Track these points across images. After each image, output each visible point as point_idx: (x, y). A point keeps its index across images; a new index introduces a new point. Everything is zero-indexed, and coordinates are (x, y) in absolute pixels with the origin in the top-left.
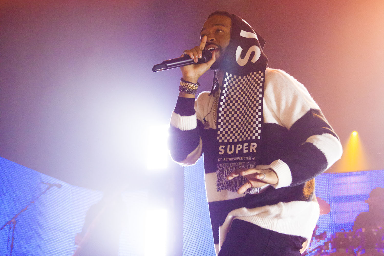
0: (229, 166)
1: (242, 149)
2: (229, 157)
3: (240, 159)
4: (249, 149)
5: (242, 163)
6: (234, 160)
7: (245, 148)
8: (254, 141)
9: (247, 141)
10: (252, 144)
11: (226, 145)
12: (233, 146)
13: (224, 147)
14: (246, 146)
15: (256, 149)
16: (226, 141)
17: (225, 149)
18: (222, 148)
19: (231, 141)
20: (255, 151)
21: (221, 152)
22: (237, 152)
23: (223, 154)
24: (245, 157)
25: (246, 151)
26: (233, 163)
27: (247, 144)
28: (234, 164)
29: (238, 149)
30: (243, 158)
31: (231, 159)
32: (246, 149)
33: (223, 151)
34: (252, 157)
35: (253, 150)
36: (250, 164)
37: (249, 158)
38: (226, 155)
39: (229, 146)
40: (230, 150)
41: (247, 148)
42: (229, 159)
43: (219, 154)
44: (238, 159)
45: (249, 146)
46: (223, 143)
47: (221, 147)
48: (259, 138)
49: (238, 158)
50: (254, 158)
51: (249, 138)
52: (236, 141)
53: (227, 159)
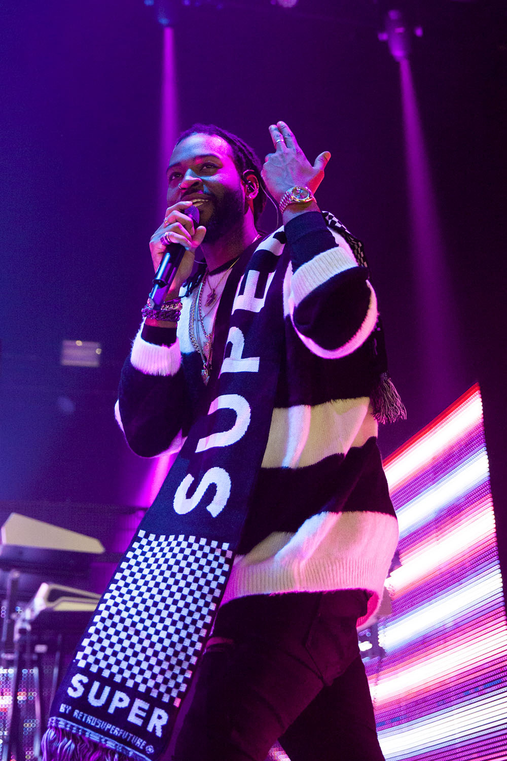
0: (81, 736)
1: (126, 708)
2: (89, 714)
3: (113, 731)
4: (147, 720)
5: (114, 743)
6: (98, 726)
7: (135, 710)
8: (163, 706)
9: (146, 696)
11: (93, 677)
14: (140, 708)
15: (163, 727)
16: (94, 668)
18: (80, 681)
20: (159, 733)
21: (75, 689)
23: (77, 698)
24: (129, 732)
25: (139, 722)
27: (144, 704)
28: (95, 736)
30: (121, 733)
31: (92, 720)
32: (137, 715)
34: (146, 745)
35: (155, 727)
36: (134, 757)
37: (140, 742)
38: (83, 703)
40: (98, 696)
41: (144, 714)
44: (109, 730)
45: (150, 713)
47: (78, 677)
48: (177, 703)
49: (109, 726)
50: (150, 750)
51: (154, 694)
52: (118, 679)
53: (83, 716)
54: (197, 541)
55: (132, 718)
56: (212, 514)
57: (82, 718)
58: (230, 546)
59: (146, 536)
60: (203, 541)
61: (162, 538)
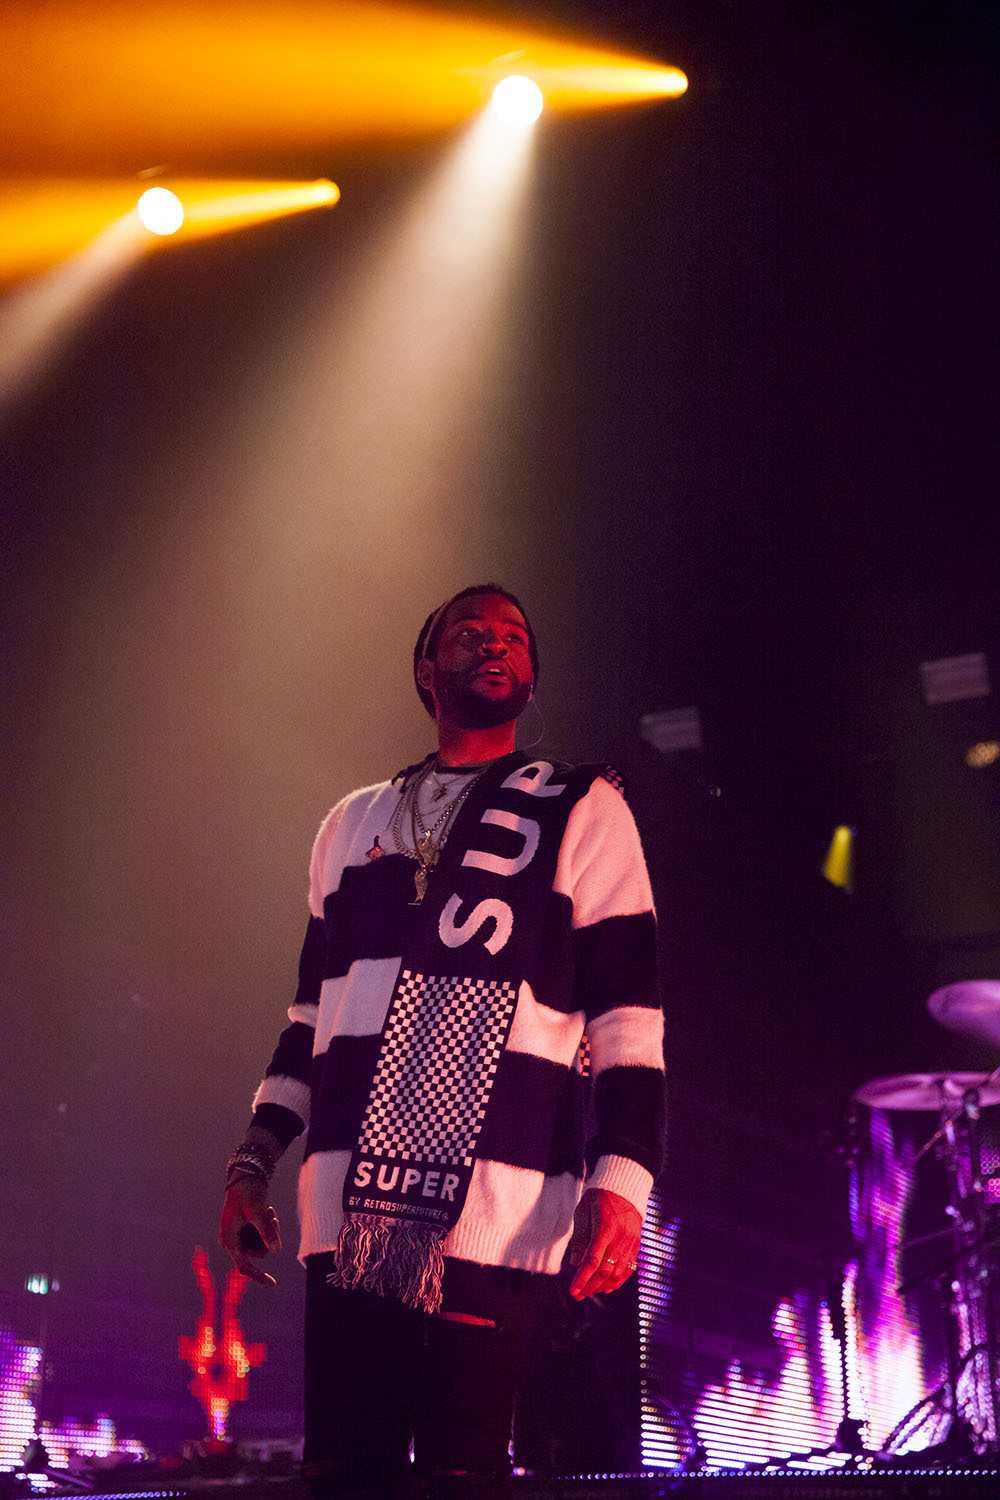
0: (376, 1224)
1: (419, 1183)
2: (381, 1200)
3: (409, 1211)
4: (439, 1189)
5: (412, 1223)
6: (393, 1210)
7: (427, 1183)
9: (437, 1166)
10: (449, 1177)
11: (378, 1161)
12: (396, 1171)
13: (370, 1166)
14: (432, 1180)
15: (455, 1191)
16: (378, 1152)
17: (374, 1173)
18: (366, 1169)
19: (392, 1154)
20: (451, 1199)
21: (362, 1179)
22: (404, 1190)
23: (366, 1186)
24: (426, 1207)
25: (432, 1194)
26: (388, 1220)
27: (436, 1175)
28: (391, 1221)
29: (407, 1181)
30: (418, 1210)
31: (385, 1205)
32: (430, 1188)
33: (367, 1178)
34: (441, 1213)
36: (432, 1229)
37: (435, 1213)
38: (372, 1190)
39: (384, 1168)
40: (387, 1180)
41: (435, 1184)
42: (379, 1204)
43: (355, 1185)
45: (441, 1181)
46: (370, 1157)
47: (364, 1164)
49: (404, 1208)
50: (444, 1217)
51: (443, 1160)
52: (406, 1156)
53: (375, 1203)
54: (474, 984)
55: (427, 1193)
56: (490, 951)
57: (374, 1205)
58: (511, 986)
59: (413, 977)
60: (480, 983)
61: (443, 980)
